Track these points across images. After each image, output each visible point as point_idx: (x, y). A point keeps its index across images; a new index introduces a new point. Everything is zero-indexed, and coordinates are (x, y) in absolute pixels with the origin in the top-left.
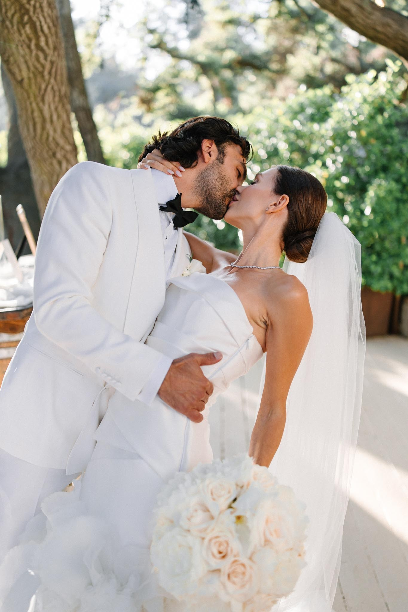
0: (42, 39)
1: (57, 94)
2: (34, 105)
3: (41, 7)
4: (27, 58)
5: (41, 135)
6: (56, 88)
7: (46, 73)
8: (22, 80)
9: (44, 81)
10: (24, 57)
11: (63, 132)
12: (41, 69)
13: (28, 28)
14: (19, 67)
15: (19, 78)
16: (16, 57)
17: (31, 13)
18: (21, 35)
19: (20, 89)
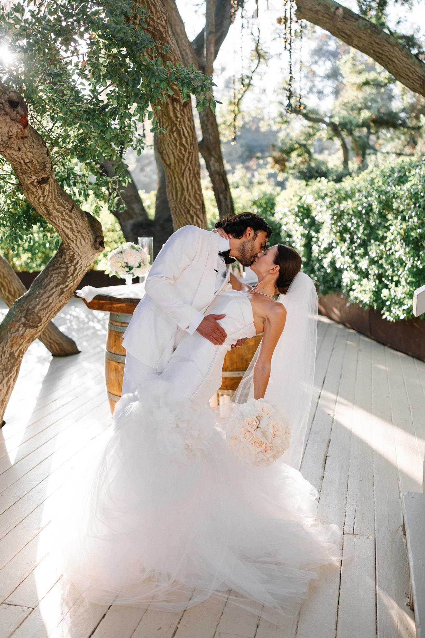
0: (184, 140)
1: (192, 172)
2: (177, 179)
3: (184, 122)
4: (174, 151)
5: (181, 199)
6: (191, 168)
7: (185, 160)
8: (170, 164)
9: (184, 164)
10: (171, 150)
12: (182, 157)
13: (175, 134)
14: (168, 156)
15: (168, 163)
16: (167, 150)
17: (178, 126)
18: (171, 138)
19: (168, 169)
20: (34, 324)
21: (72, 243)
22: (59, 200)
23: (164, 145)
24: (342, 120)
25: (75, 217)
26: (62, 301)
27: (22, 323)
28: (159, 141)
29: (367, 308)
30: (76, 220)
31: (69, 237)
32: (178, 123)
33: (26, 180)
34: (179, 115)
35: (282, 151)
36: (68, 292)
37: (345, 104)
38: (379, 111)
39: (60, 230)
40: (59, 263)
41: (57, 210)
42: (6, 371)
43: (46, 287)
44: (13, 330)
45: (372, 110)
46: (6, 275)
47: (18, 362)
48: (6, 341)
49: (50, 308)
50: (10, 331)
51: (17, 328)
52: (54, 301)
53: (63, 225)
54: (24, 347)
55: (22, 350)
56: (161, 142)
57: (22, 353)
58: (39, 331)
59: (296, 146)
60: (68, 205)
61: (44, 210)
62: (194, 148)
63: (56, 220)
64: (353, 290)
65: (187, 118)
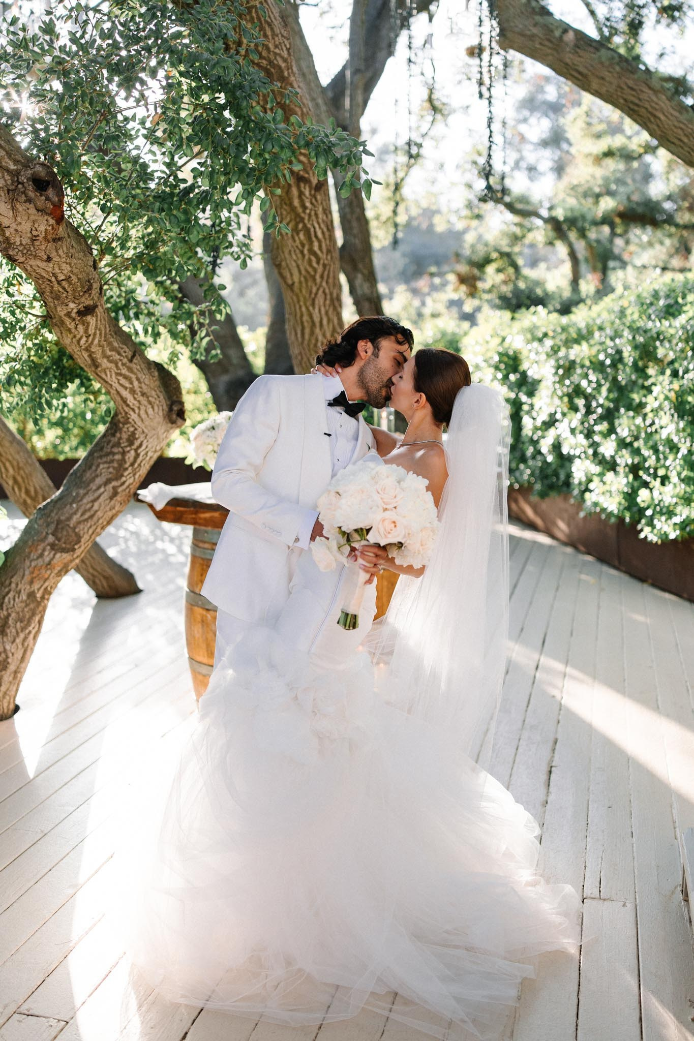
1: (328, 297)
2: (304, 309)
3: (316, 215)
4: (300, 262)
5: (310, 340)
6: (327, 291)
7: (317, 277)
8: (293, 284)
9: (316, 284)
10: (295, 261)
12: (312, 273)
13: (301, 235)
14: (290, 270)
15: (290, 282)
16: (288, 262)
17: (306, 221)
18: (295, 241)
19: (289, 293)
20: (68, 546)
21: (132, 413)
22: (111, 342)
23: (283, 252)
24: (569, 214)
25: (138, 370)
26: (114, 508)
27: (48, 544)
28: (275, 246)
29: (613, 520)
30: (140, 375)
31: (128, 402)
32: (307, 218)
33: (59, 309)
34: (308, 204)
35: (472, 264)
36: (124, 493)
37: (574, 188)
38: (629, 199)
39: (113, 392)
40: (111, 444)
41: (108, 357)
42: (21, 622)
43: (88, 485)
44: (33, 555)
45: (618, 198)
46: (21, 465)
47: (41, 608)
48: (21, 574)
49: (95, 518)
50: (28, 557)
51: (40, 551)
52: (102, 508)
53: (119, 383)
54: (51, 584)
55: (49, 588)
56: (278, 248)
57: (47, 593)
58: (77, 557)
59: (494, 255)
60: (127, 350)
61: (88, 359)
62: (332, 258)
63: (106, 375)
64: (591, 491)
65: (321, 209)
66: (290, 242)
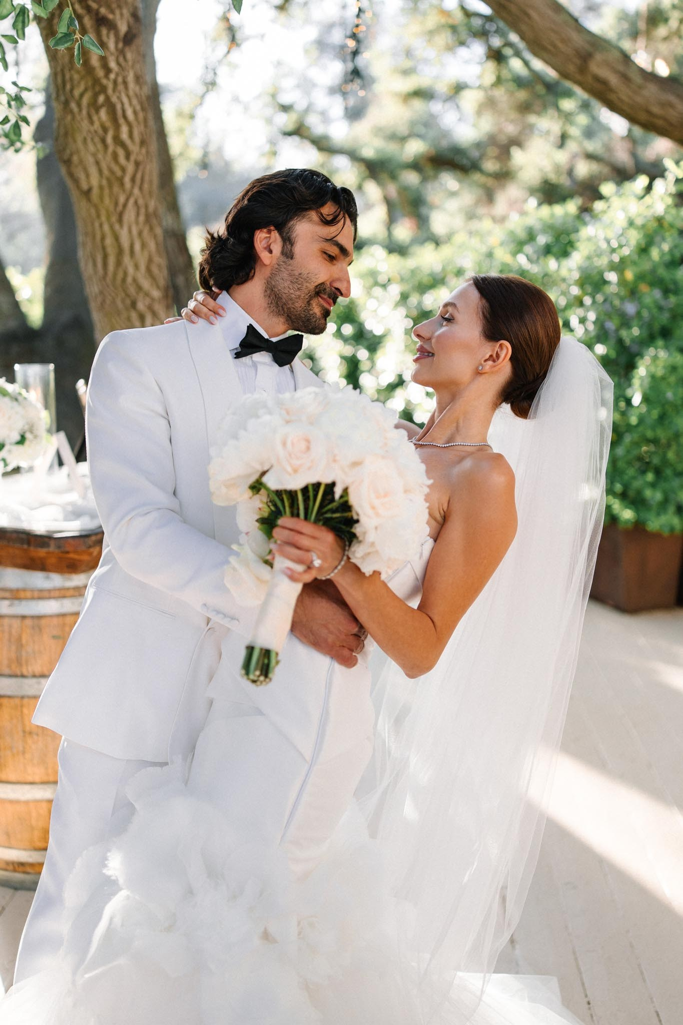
0: (124, 130)
1: (143, 211)
2: (106, 228)
3: (125, 83)
4: (100, 156)
5: (115, 274)
6: (141, 201)
7: (127, 180)
8: (90, 190)
9: (124, 190)
10: (94, 155)
11: (149, 270)
12: (119, 173)
13: (103, 114)
14: (85, 169)
15: (85, 186)
16: (83, 156)
17: (110, 91)
18: (92, 122)
19: (84, 203)
23: (75, 141)
28: (62, 131)
32: (110, 86)
34: (113, 65)
56: (66, 134)
62: (147, 152)
66: (85, 124)
